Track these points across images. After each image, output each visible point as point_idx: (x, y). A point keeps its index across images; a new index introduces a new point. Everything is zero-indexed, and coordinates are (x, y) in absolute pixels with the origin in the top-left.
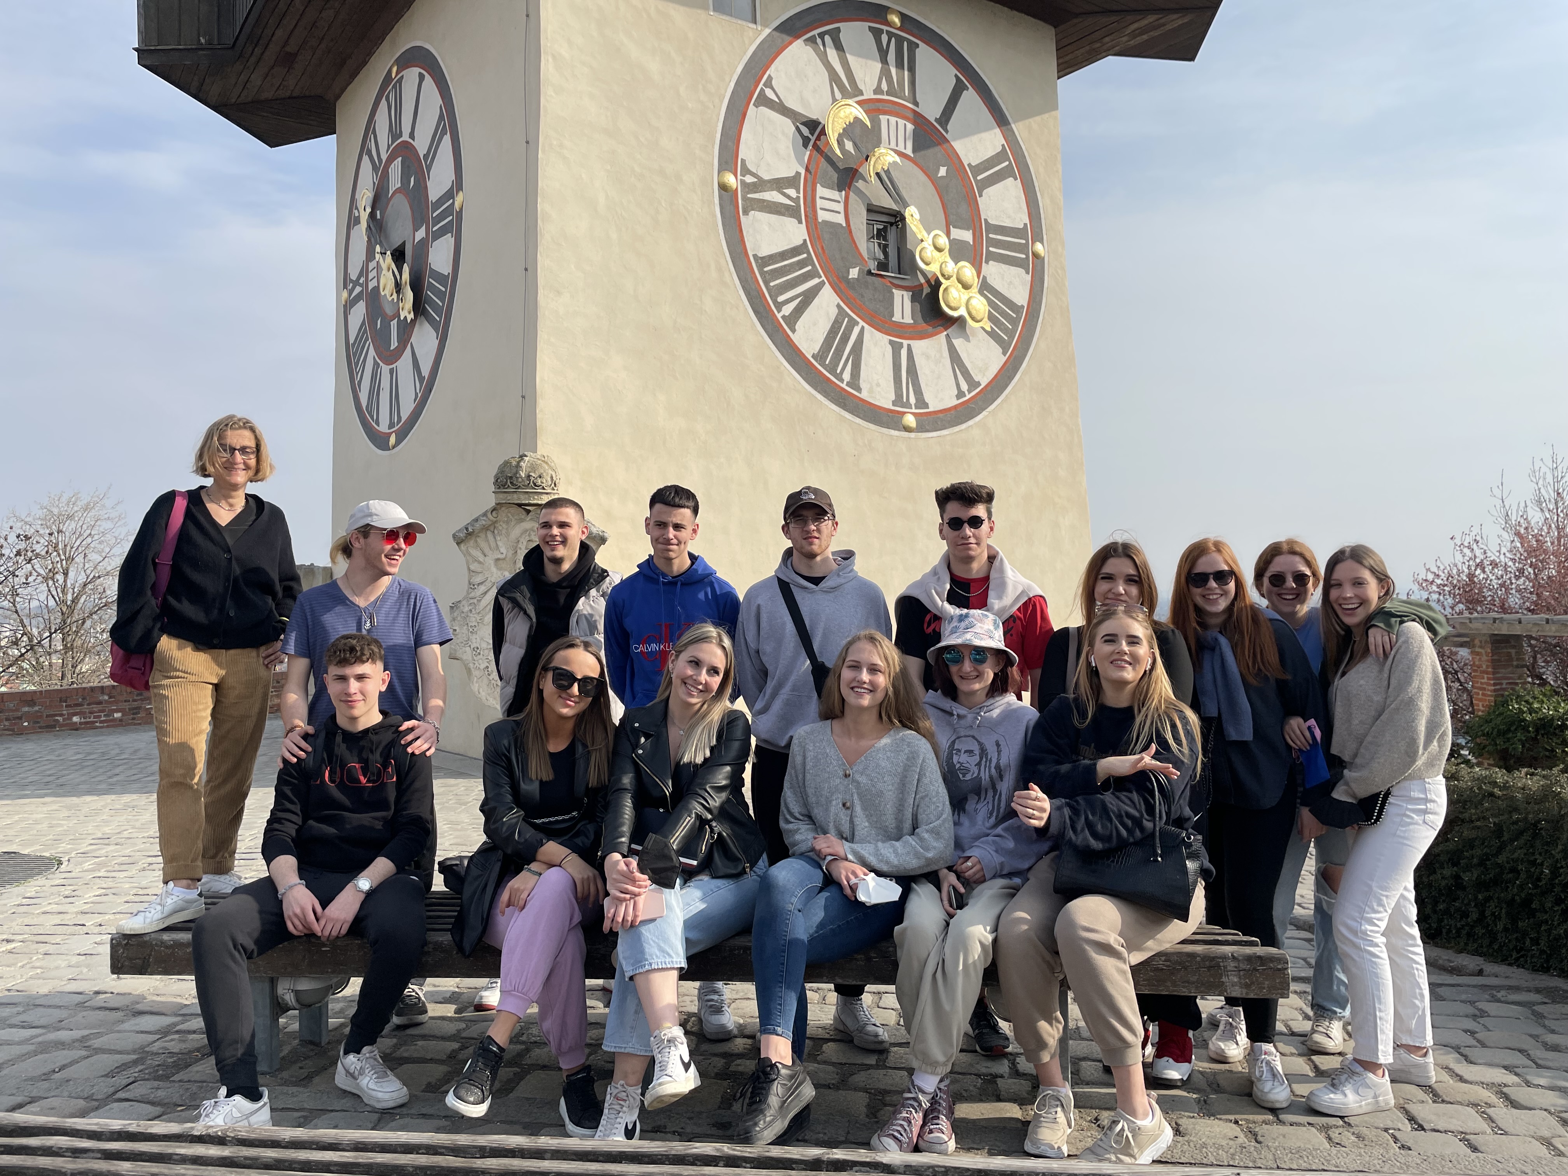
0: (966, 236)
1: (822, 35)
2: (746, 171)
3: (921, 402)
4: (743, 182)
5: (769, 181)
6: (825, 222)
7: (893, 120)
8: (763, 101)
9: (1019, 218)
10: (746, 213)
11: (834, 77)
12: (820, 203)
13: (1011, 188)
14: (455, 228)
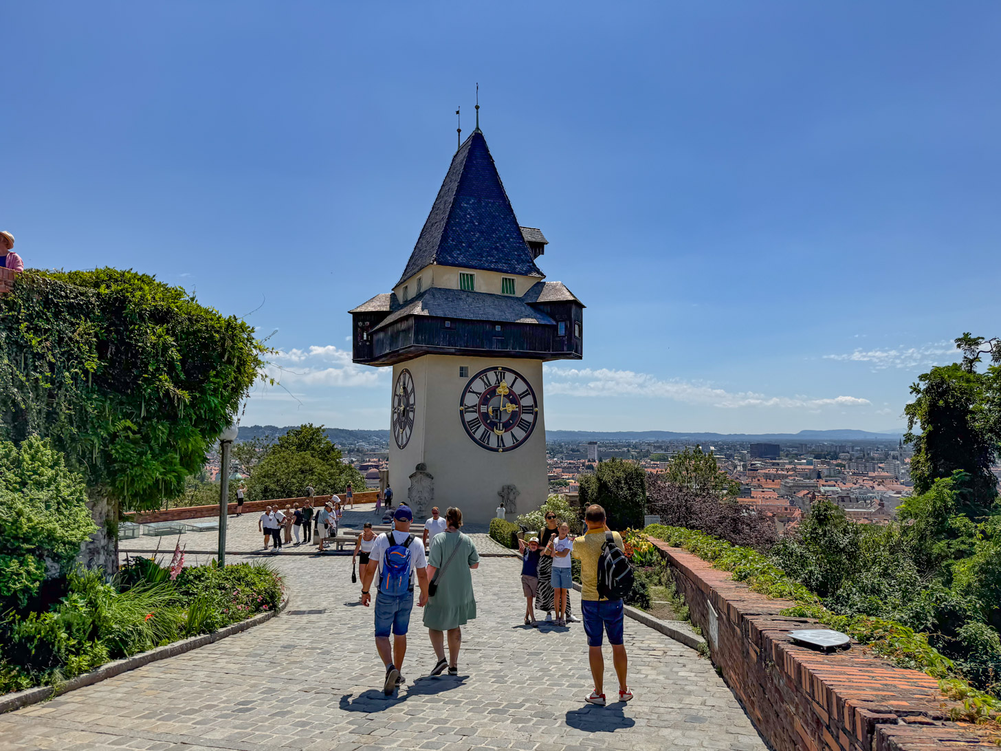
3: (504, 446)
8: (470, 392)
11: (485, 383)
14: (413, 411)
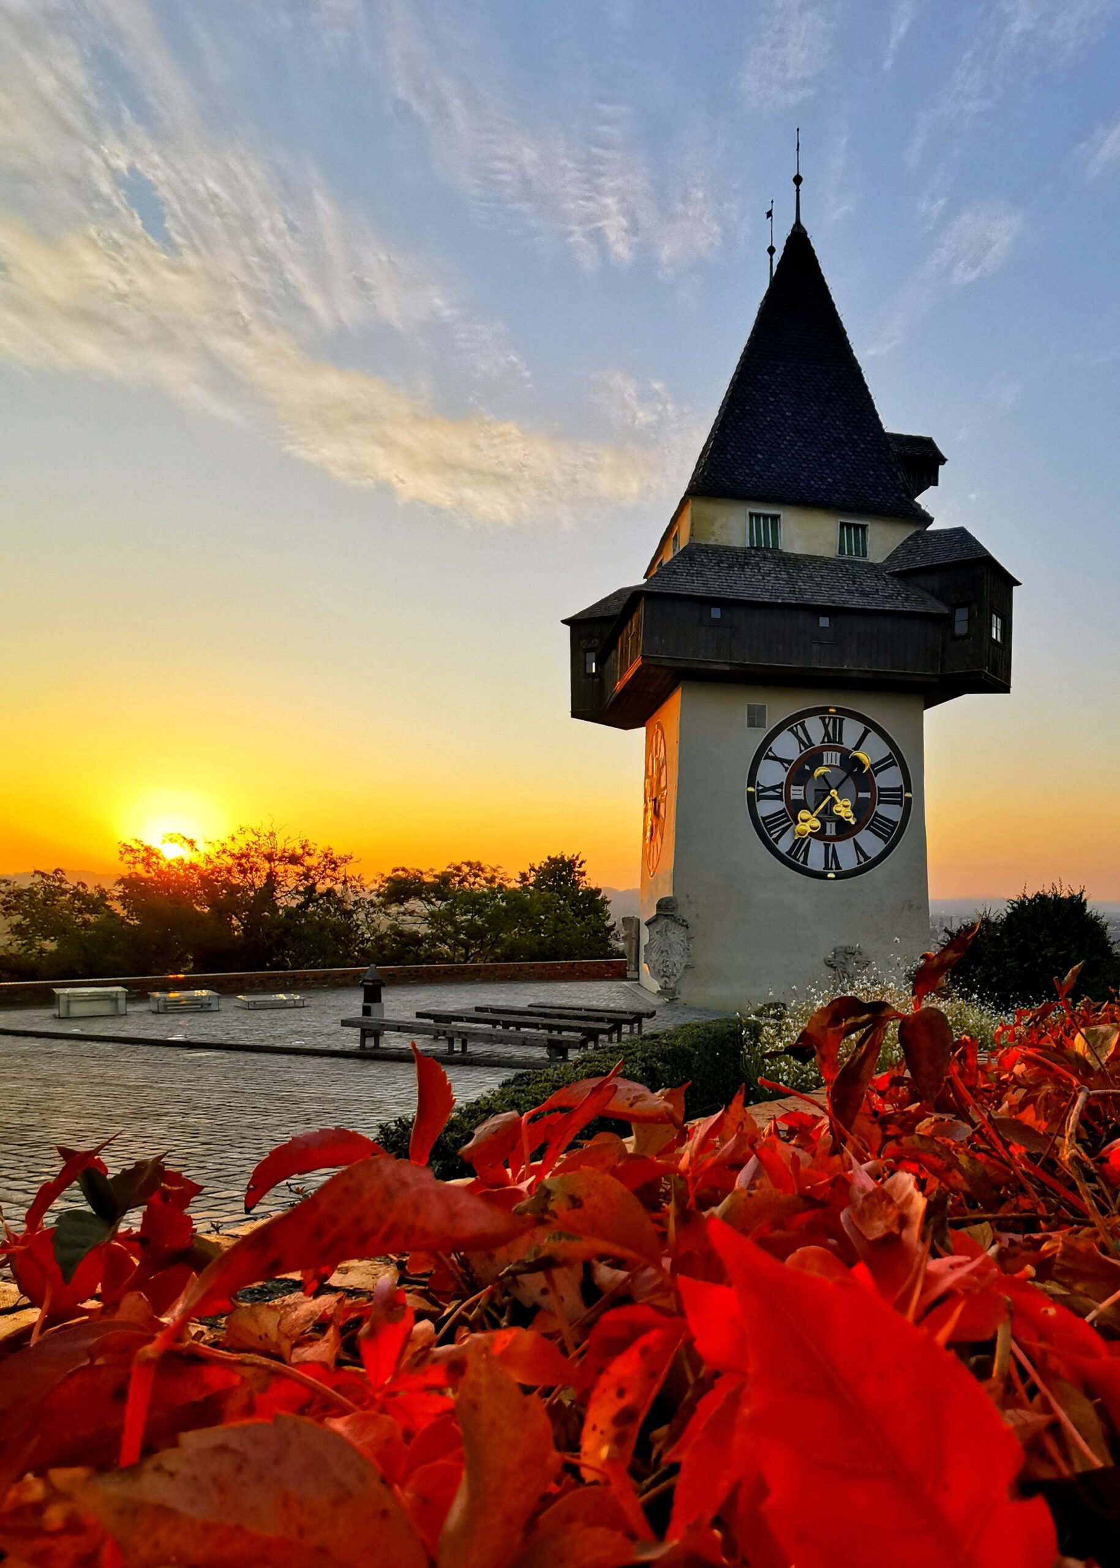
0: (868, 795)
1: (796, 726)
2: (759, 785)
4: (757, 790)
5: (769, 788)
6: (794, 800)
7: (830, 753)
9: (899, 782)
10: (758, 801)
12: (792, 792)
13: (896, 770)
